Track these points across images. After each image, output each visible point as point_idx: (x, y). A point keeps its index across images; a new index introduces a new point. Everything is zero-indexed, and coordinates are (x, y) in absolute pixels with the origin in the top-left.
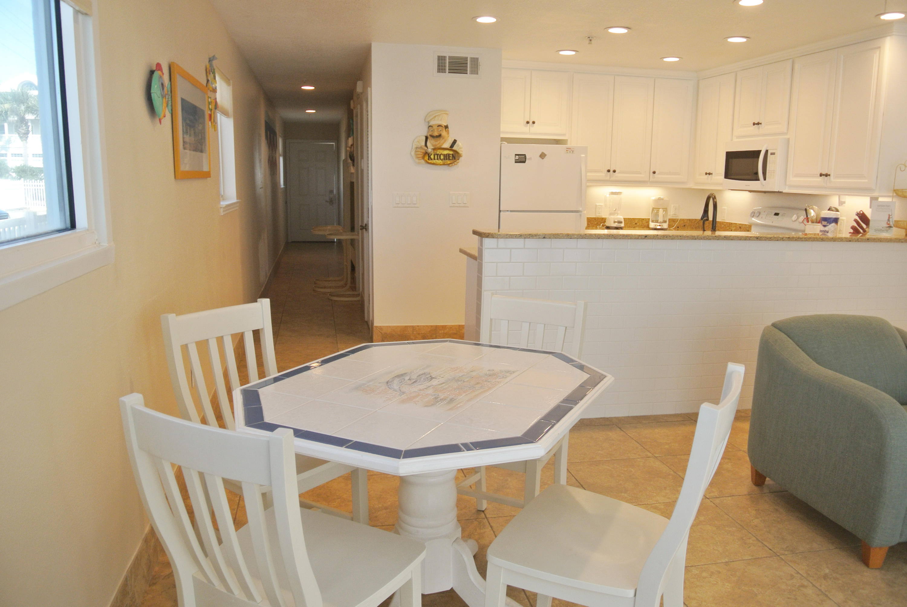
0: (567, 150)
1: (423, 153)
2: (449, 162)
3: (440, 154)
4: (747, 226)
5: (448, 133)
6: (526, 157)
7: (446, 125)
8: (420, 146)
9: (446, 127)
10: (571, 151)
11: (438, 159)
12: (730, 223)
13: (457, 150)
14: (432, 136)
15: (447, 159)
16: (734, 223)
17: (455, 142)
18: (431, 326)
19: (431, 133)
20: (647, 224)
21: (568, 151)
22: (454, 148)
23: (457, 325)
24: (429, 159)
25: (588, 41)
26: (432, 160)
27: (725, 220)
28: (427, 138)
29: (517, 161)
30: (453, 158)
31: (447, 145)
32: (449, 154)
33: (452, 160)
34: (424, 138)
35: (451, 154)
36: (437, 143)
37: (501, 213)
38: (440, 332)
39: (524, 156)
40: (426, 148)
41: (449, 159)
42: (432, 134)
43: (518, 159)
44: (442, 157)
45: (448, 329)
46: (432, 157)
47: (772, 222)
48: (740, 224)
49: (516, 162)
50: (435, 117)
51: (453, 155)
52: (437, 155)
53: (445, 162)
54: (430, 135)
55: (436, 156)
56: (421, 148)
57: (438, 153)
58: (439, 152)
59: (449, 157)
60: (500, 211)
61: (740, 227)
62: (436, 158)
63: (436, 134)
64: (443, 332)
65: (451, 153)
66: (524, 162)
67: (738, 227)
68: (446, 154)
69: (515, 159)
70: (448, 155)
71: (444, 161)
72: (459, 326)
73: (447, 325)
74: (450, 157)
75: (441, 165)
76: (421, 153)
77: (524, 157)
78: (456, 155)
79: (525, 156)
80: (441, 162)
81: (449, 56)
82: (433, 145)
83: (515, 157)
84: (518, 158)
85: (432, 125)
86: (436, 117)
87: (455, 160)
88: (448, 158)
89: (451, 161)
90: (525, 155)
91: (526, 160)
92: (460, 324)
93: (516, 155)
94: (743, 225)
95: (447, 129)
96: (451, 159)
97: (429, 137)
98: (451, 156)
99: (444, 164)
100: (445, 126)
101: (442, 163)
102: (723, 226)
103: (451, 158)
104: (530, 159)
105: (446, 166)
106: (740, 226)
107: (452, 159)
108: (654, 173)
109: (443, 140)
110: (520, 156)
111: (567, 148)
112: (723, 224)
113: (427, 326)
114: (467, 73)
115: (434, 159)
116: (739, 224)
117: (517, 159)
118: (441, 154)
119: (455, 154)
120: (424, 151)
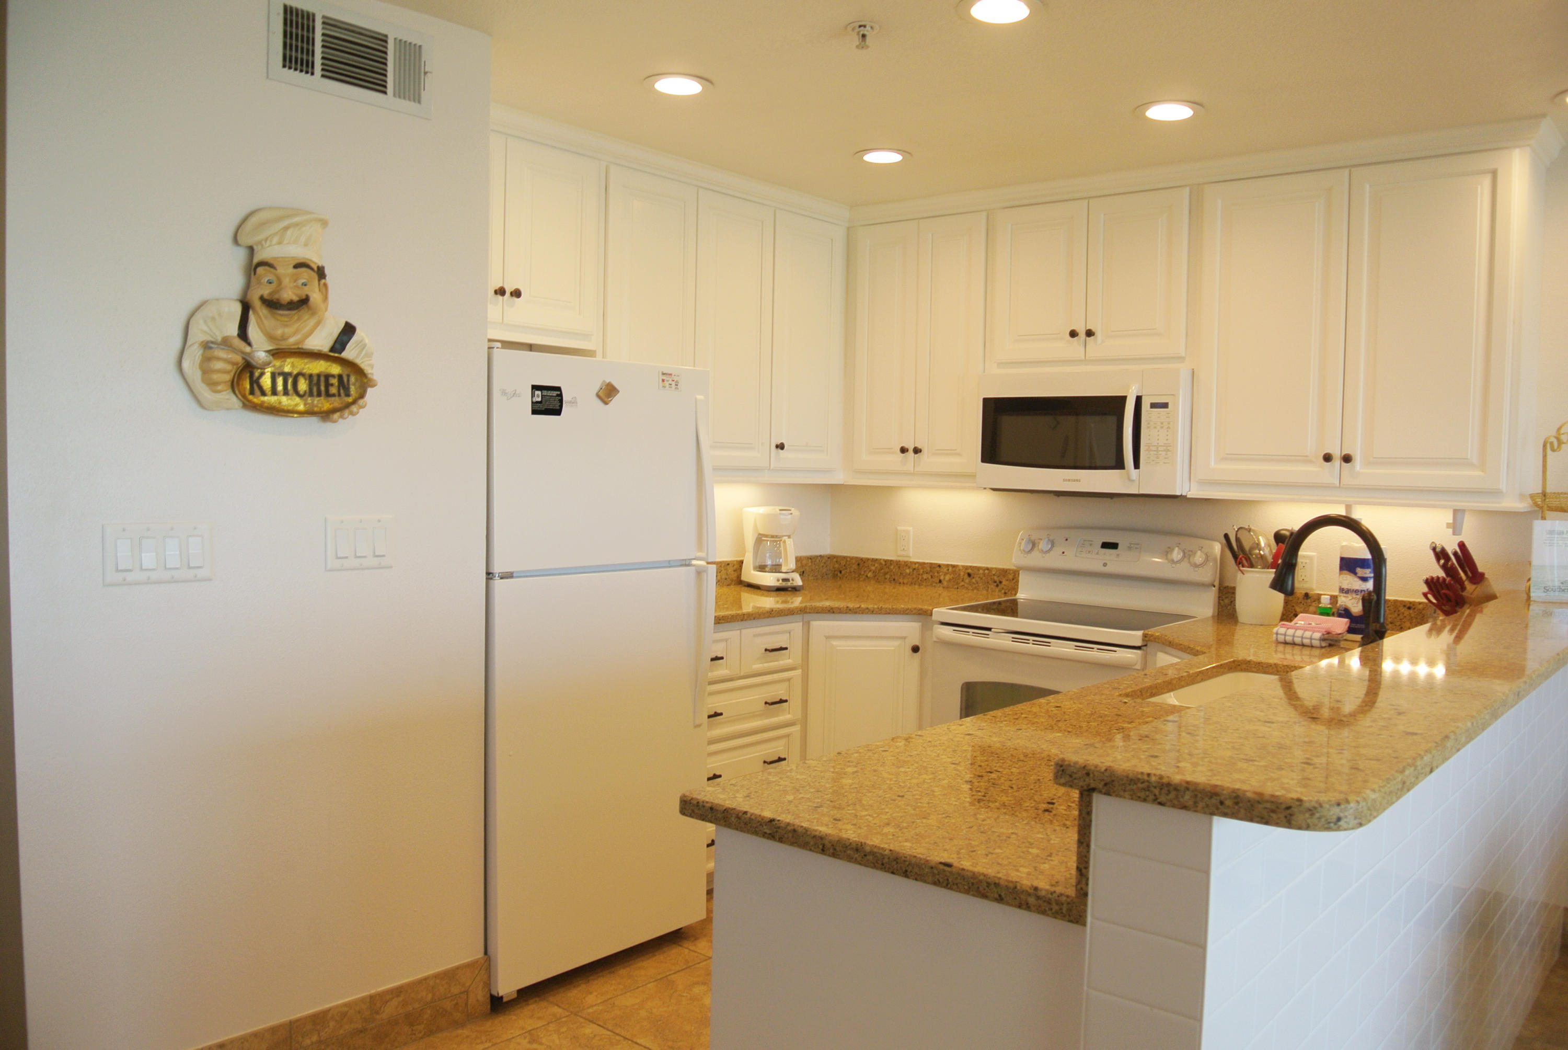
0: (663, 381)
1: (233, 364)
2: (324, 404)
3: (295, 372)
4: (994, 573)
5: (325, 298)
6: (561, 395)
7: (320, 265)
8: (219, 339)
9: (321, 273)
10: (673, 383)
11: (286, 392)
12: (931, 564)
13: (358, 361)
14: (272, 304)
15: (319, 395)
16: (948, 566)
17: (349, 330)
18: (273, 1030)
19: (266, 291)
20: (736, 575)
21: (667, 384)
22: (348, 354)
23: (362, 1000)
24: (252, 392)
25: (856, 40)
26: (263, 393)
27: (909, 557)
28: (246, 308)
29: (537, 407)
30: (342, 391)
31: (321, 340)
32: (328, 377)
33: (337, 399)
34: (237, 309)
35: (333, 376)
36: (288, 331)
37: (497, 583)
38: (308, 1042)
39: (555, 393)
40: (248, 349)
41: (328, 395)
42: (271, 294)
43: (540, 402)
44: (303, 386)
45: (332, 1024)
46: (266, 381)
47: (1105, 565)
48: (966, 568)
49: (535, 412)
50: (286, 228)
51: (340, 377)
52: (286, 376)
53: (314, 406)
54: (262, 298)
55: (280, 381)
56: (225, 342)
57: (287, 369)
58: (293, 366)
59: (328, 385)
60: (489, 575)
61: (969, 575)
62: (280, 387)
63: (288, 295)
64: (315, 1038)
65: (335, 369)
66: (557, 412)
67: (962, 574)
68: (319, 376)
69: (532, 402)
70: (322, 379)
71: (309, 400)
72: (372, 997)
73: (329, 1010)
74: (332, 385)
75: (301, 414)
76: (229, 367)
77: (558, 395)
78: (353, 379)
79: (559, 393)
80: (296, 405)
81: (324, 17)
82: (271, 338)
83: (533, 395)
84: (539, 399)
85: (272, 262)
86: (289, 232)
87: (350, 400)
88: (323, 388)
89: (336, 402)
90: (559, 389)
91: (561, 406)
92: (373, 991)
93: (535, 388)
94: (979, 570)
95: (323, 281)
96: (334, 395)
97: (257, 303)
98: (335, 381)
99: (310, 413)
100: (318, 268)
101: (301, 407)
102: (908, 571)
103: (333, 390)
104: (573, 402)
105: (314, 420)
106: (969, 571)
107: (339, 395)
108: (781, 447)
109: (312, 322)
110: (545, 393)
111: (663, 374)
112: (909, 568)
113: (255, 1035)
114: (385, 93)
115: (274, 392)
116: (963, 566)
117: (537, 402)
118: (300, 374)
119: (348, 376)
120: (238, 359)
